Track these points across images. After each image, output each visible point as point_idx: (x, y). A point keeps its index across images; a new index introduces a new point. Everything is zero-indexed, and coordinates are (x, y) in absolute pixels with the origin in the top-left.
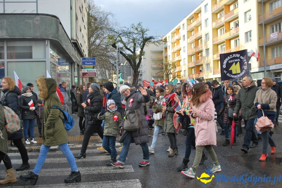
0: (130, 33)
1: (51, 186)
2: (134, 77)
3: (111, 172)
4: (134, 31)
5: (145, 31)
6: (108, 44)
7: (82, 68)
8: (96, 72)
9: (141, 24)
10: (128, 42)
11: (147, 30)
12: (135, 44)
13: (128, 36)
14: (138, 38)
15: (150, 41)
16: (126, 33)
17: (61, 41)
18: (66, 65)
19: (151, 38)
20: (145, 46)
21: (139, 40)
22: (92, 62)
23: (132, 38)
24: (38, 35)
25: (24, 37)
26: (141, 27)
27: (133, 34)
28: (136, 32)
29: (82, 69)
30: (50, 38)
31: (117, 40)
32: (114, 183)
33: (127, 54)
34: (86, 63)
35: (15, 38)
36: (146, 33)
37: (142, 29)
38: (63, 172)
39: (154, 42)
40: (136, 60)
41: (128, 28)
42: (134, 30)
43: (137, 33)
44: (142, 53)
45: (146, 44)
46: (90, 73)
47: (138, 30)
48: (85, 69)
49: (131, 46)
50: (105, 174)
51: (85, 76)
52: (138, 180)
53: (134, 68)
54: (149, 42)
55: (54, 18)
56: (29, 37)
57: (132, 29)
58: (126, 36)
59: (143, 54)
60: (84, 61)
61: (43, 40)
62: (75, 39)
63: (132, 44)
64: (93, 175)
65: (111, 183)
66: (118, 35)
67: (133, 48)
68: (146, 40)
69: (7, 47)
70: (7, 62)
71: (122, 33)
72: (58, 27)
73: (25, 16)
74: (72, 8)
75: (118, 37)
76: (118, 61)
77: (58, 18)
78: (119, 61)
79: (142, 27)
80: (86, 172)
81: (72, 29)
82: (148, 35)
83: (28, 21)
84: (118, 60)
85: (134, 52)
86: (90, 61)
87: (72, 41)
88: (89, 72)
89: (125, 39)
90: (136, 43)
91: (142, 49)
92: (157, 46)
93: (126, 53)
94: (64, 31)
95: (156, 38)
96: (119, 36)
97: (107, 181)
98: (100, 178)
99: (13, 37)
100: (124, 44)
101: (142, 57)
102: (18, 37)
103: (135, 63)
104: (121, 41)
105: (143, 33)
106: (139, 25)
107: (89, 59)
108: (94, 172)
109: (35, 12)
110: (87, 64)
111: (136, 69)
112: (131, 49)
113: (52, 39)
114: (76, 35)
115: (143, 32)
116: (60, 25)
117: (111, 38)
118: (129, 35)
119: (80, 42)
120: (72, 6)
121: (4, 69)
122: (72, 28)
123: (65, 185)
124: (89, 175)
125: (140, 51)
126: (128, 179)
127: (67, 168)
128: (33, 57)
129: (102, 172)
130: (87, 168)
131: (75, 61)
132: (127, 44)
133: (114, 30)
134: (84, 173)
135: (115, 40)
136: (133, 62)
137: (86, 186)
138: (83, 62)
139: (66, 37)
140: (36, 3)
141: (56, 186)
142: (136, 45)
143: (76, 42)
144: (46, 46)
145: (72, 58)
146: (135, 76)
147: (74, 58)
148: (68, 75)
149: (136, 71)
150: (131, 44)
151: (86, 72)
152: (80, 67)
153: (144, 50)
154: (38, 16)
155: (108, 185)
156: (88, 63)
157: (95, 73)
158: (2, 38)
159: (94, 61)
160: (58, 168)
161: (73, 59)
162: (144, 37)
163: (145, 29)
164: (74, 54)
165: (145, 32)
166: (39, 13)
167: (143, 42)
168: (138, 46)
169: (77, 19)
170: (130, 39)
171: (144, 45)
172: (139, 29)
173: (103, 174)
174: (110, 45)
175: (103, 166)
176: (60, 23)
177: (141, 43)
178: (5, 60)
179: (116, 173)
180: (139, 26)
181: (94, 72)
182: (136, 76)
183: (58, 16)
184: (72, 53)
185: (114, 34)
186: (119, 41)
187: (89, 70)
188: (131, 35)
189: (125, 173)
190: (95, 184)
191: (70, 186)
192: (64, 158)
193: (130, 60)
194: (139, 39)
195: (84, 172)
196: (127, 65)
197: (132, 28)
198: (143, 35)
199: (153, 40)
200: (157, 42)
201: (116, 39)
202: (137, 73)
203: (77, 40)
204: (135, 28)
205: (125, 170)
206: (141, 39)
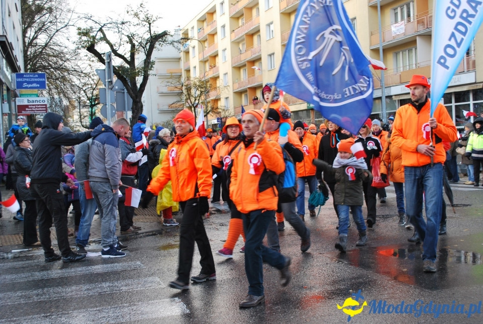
0: (123, 23)
1: (15, 321)
2: (133, 113)
3: (122, 290)
5: (155, 19)
6: (80, 46)
7: (16, 96)
8: (46, 103)
10: (119, 41)
11: (158, 18)
12: (133, 46)
13: (120, 29)
15: (165, 41)
16: (117, 23)
19: (165, 34)
20: (154, 49)
22: (37, 82)
23: (126, 34)
26: (145, 10)
27: (130, 25)
28: (136, 21)
29: (17, 99)
31: (97, 37)
32: (135, 307)
33: (118, 67)
34: (25, 85)
37: (148, 16)
38: (29, 298)
39: (172, 43)
40: (137, 78)
43: (137, 24)
44: (148, 63)
45: (157, 45)
46: (34, 107)
47: (139, 18)
48: (21, 98)
50: (112, 294)
51: (23, 112)
52: (176, 299)
53: (133, 95)
54: (162, 43)
58: (116, 30)
59: (152, 67)
60: (20, 80)
63: (129, 46)
64: (91, 296)
65: (130, 307)
66: (100, 27)
67: (129, 54)
68: (156, 39)
71: (108, 22)
75: (98, 31)
76: (109, 82)
79: (148, 12)
80: (73, 293)
84: (109, 80)
85: (132, 62)
86: (33, 80)
88: (31, 104)
90: (136, 44)
91: (149, 54)
93: (117, 64)
96: (101, 30)
97: (120, 305)
98: (106, 301)
100: (111, 46)
101: (150, 72)
103: (134, 84)
104: (104, 38)
105: (150, 24)
106: (141, 6)
107: (31, 76)
108: (91, 293)
110: (26, 88)
111: (137, 97)
112: (125, 56)
114: (3, 23)
115: (148, 21)
117: (86, 34)
118: (121, 26)
119: (11, 39)
123: (44, 316)
124: (83, 297)
125: (145, 60)
127: (35, 290)
129: (105, 292)
130: (74, 288)
131: (3, 80)
132: (117, 45)
133: (91, 17)
134: (71, 296)
135: (94, 38)
136: (131, 83)
138: (18, 82)
141: (25, 320)
142: (137, 47)
143: (4, 39)
146: (136, 111)
149: (138, 100)
150: (125, 45)
151: (26, 103)
152: (11, 93)
153: (153, 58)
155: (124, 310)
156: (30, 86)
157: (46, 105)
159: (41, 80)
160: (15, 291)
162: (152, 33)
163: (154, 15)
165: (154, 21)
167: (151, 43)
168: (140, 49)
170: (123, 36)
171: (152, 47)
172: (142, 16)
173: (108, 294)
174: (82, 47)
175: (103, 282)
177: (147, 43)
180: (141, 9)
181: (42, 103)
182: (138, 110)
185: (90, 24)
186: (101, 39)
187: (31, 99)
188: (126, 28)
190: (99, 310)
191: (53, 317)
192: (19, 275)
193: (125, 79)
194: (141, 35)
196: (117, 87)
197: (128, 12)
199: (169, 38)
200: (178, 42)
201: (96, 35)
202: (139, 105)
203: (5, 36)
204: (133, 13)
205: (148, 285)
206: (147, 36)
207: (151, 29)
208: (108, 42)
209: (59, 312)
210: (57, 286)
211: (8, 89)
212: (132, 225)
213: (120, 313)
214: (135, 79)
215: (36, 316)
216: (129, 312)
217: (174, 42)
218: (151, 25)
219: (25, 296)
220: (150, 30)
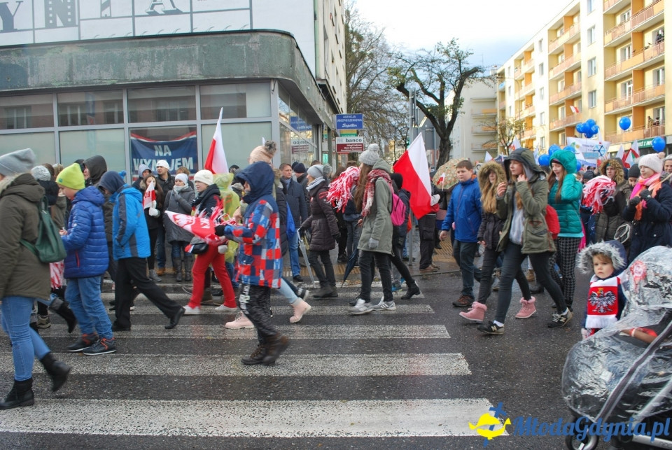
1: (292, 358)
2: (441, 150)
3: (404, 336)
4: (442, 58)
5: (465, 55)
6: (390, 86)
7: (336, 135)
8: (362, 142)
9: (457, 42)
10: (429, 79)
11: (468, 54)
12: (443, 84)
13: (430, 68)
14: (449, 70)
15: (475, 77)
16: (426, 61)
17: (299, 82)
18: (308, 130)
19: (476, 70)
20: (464, 87)
21: (451, 75)
22: (355, 123)
23: (436, 72)
24: (256, 72)
25: (232, 77)
26: (456, 47)
27: (439, 63)
28: (445, 58)
29: (337, 138)
30: (279, 77)
31: (407, 76)
32: (413, 359)
33: (427, 105)
34: (344, 125)
35: (216, 78)
36: (466, 59)
37: (459, 52)
38: (312, 334)
39: (483, 79)
40: (446, 116)
41: (429, 51)
42: (441, 55)
43: (447, 62)
44: (457, 102)
45: (467, 82)
46: (352, 146)
47: (449, 55)
48: (340, 138)
49: (434, 88)
50: (393, 340)
51: (342, 150)
52: (459, 354)
53: (442, 133)
54: (472, 80)
55: (285, 38)
56: (241, 75)
57: (437, 52)
58: (426, 68)
59: (461, 104)
60: (340, 120)
61: (266, 81)
62: (323, 78)
63: (438, 85)
64: (371, 340)
65: (407, 359)
66: (409, 66)
67: (439, 92)
68: (466, 75)
69: (201, 97)
70: (202, 125)
71: (418, 61)
72: (293, 53)
73: (233, 35)
74: (317, 16)
75: (408, 70)
77: (292, 37)
78: (414, 118)
79: (458, 49)
80: (355, 334)
81: (317, 59)
82: (469, 64)
83: (237, 44)
85: (441, 101)
86: (351, 120)
87: (318, 82)
88: (349, 143)
89: (422, 75)
90: (446, 81)
91: (458, 93)
92: (490, 86)
93: (426, 103)
94: (303, 63)
95: (487, 69)
96: (411, 69)
97: (398, 355)
98: (384, 347)
99: (211, 78)
100: (421, 84)
101: (459, 110)
102: (220, 76)
103: (443, 122)
104: (416, 78)
105: (460, 61)
106: (451, 43)
107: (350, 117)
108: (372, 336)
109: (248, 28)
110: (345, 128)
111: (445, 136)
112: (435, 94)
113: (282, 77)
114: (325, 70)
115: (459, 58)
116: (296, 50)
117: (396, 72)
118: (431, 64)
119: (332, 83)
120: (317, 13)
121: (196, 139)
122: (317, 56)
123: (319, 357)
124: (363, 340)
125: (454, 98)
126: (441, 352)
127: (319, 326)
128: (248, 115)
129: (386, 336)
130: (357, 328)
131: (323, 121)
132: (426, 84)
133: (402, 56)
134: (352, 337)
136: (439, 120)
137: (358, 362)
138: (338, 123)
139: (308, 73)
140: (248, 11)
141: (301, 358)
142: (446, 85)
143: (325, 83)
144: (270, 92)
145: (319, 115)
146: (443, 149)
147: (322, 115)
148: (310, 150)
149: (446, 138)
150: (435, 83)
151: (344, 142)
152: (332, 133)
153: (463, 95)
154: (256, 34)
155: (400, 361)
156: (348, 126)
157: (362, 144)
158: (192, 79)
159: (359, 120)
161: (321, 118)
162: (462, 69)
163: (465, 51)
164: (322, 107)
165: (464, 57)
166: (254, 28)
167: (460, 80)
169: (326, 38)
170: (433, 74)
171: (461, 85)
172: (452, 53)
173: (389, 340)
174: (393, 86)
175: (387, 324)
176: (297, 47)
177: (456, 81)
178: (198, 122)
179: (415, 339)
180: (452, 46)
181: (359, 142)
182: (446, 149)
183: (292, 32)
184: (317, 106)
185: (401, 63)
186: (411, 78)
187: (349, 138)
188: (436, 65)
189: (432, 340)
190: (374, 357)
191: (327, 359)
193: (434, 117)
194: (451, 73)
195: (352, 335)
196: (426, 126)
197: (438, 50)
198: (460, 65)
199: (480, 75)
200: (489, 78)
201: (406, 74)
202: (447, 143)
203: (326, 80)
204: (443, 50)
205: (432, 334)
206: (457, 74)
207: (462, 65)
208: (417, 80)
209: (335, 354)
210: (341, 324)
211: (329, 130)
212: (431, 264)
213: (395, 364)
214: (444, 117)
215: (312, 355)
216: (405, 364)
217: (484, 78)
218: (462, 61)
219: (309, 331)
220: (460, 67)
